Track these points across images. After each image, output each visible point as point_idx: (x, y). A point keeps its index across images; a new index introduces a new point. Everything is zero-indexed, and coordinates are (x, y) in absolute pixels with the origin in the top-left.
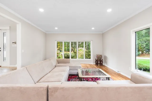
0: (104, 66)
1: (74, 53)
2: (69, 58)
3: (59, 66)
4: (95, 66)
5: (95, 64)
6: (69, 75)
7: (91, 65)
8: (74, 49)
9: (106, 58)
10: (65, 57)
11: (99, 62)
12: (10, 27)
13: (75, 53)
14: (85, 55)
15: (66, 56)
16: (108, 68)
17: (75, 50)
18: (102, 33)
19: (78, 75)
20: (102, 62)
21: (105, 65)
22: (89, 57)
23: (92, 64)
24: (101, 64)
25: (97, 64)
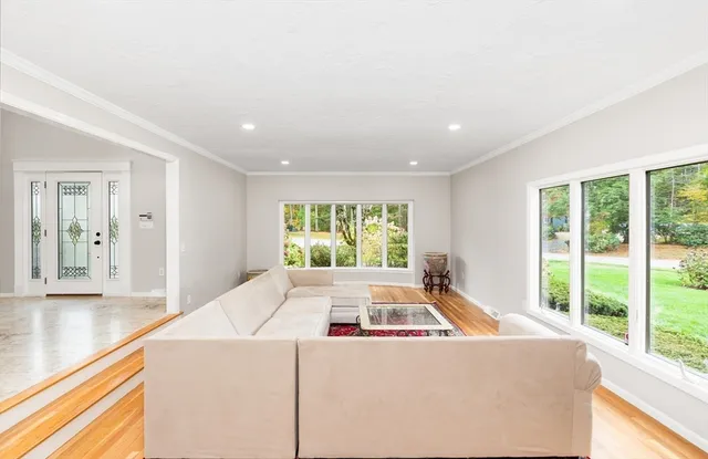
0: (457, 295)
1: (348, 242)
2: (329, 265)
3: (298, 296)
4: (422, 296)
5: (423, 286)
6: (332, 325)
7: (406, 291)
8: (348, 228)
9: (460, 264)
10: (315, 262)
11: (436, 281)
12: (132, 163)
13: (352, 243)
14: (390, 253)
15: (317, 255)
16: (468, 303)
17: (352, 228)
18: (448, 174)
19: (358, 325)
20: (446, 282)
21: (459, 291)
22: (401, 260)
23: (413, 285)
24: (444, 288)
25: (429, 287)
